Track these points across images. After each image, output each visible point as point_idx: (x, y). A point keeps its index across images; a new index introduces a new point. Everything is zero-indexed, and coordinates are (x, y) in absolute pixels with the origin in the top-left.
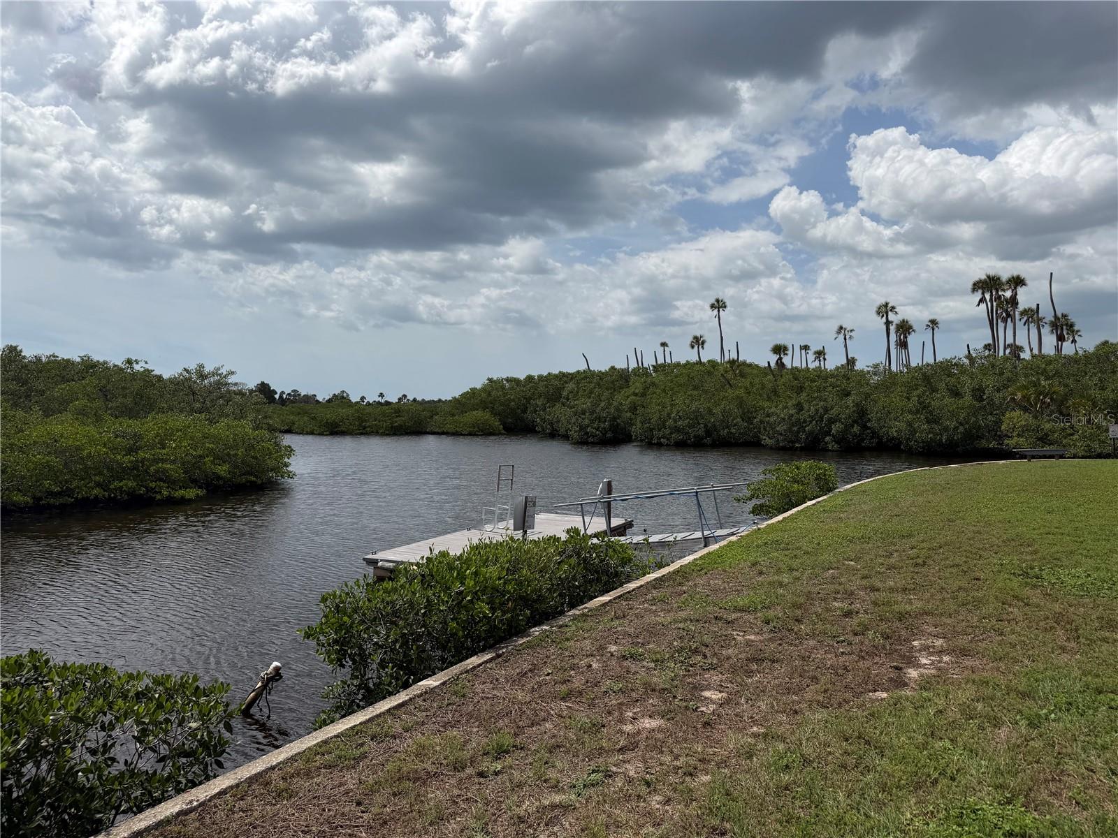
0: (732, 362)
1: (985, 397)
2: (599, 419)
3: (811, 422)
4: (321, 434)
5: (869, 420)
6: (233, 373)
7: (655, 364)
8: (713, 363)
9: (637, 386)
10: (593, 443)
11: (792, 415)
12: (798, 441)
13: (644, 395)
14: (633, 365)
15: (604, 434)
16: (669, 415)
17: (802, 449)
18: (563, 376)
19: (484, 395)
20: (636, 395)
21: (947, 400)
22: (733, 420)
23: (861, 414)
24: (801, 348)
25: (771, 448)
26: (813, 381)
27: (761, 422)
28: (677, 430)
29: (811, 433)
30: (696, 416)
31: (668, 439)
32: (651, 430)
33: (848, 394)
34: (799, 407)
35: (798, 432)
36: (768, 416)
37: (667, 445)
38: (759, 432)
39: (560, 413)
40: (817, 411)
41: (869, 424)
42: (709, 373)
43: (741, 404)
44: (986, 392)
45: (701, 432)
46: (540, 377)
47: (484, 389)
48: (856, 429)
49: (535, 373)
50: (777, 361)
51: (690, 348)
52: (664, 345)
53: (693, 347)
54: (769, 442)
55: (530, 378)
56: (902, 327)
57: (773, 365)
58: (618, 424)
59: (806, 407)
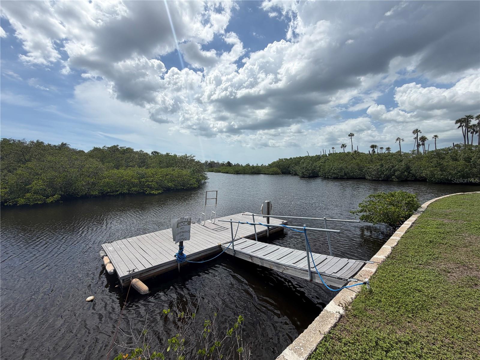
0: (355, 151)
1: (471, 161)
2: (308, 170)
3: (386, 171)
4: (235, 174)
5: (411, 170)
6: (195, 156)
7: (329, 153)
8: (349, 153)
9: (323, 160)
10: (306, 177)
11: (378, 169)
12: (381, 178)
13: (325, 163)
14: (322, 154)
15: (310, 175)
16: (331, 168)
17: (382, 180)
18: (301, 158)
19: (277, 163)
20: (322, 162)
21: (451, 162)
22: (355, 170)
23: (408, 168)
24: (380, 148)
25: (370, 180)
26: (386, 157)
27: (366, 171)
28: (334, 173)
29: (386, 175)
30: (341, 169)
31: (331, 176)
32: (325, 173)
33: (401, 161)
34: (382, 166)
35: (381, 174)
36: (369, 168)
37: (331, 178)
38: (365, 174)
39: (297, 168)
40: (389, 167)
41: (411, 172)
42: (347, 155)
43: (358, 165)
44: (473, 159)
45: (343, 174)
46: (294, 158)
47: (277, 162)
48: (406, 173)
49: (292, 157)
50: (372, 151)
51: (341, 148)
52: (333, 148)
53: (342, 148)
54: (369, 178)
55: (291, 158)
56: (422, 138)
57: (371, 152)
58: (314, 172)
59: (384, 166)
